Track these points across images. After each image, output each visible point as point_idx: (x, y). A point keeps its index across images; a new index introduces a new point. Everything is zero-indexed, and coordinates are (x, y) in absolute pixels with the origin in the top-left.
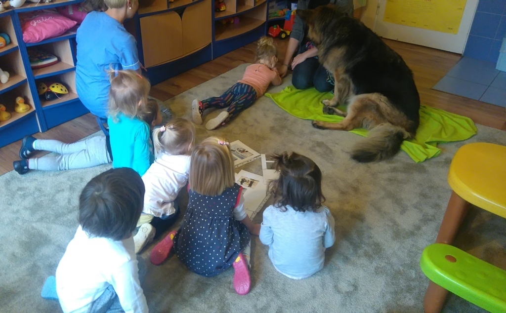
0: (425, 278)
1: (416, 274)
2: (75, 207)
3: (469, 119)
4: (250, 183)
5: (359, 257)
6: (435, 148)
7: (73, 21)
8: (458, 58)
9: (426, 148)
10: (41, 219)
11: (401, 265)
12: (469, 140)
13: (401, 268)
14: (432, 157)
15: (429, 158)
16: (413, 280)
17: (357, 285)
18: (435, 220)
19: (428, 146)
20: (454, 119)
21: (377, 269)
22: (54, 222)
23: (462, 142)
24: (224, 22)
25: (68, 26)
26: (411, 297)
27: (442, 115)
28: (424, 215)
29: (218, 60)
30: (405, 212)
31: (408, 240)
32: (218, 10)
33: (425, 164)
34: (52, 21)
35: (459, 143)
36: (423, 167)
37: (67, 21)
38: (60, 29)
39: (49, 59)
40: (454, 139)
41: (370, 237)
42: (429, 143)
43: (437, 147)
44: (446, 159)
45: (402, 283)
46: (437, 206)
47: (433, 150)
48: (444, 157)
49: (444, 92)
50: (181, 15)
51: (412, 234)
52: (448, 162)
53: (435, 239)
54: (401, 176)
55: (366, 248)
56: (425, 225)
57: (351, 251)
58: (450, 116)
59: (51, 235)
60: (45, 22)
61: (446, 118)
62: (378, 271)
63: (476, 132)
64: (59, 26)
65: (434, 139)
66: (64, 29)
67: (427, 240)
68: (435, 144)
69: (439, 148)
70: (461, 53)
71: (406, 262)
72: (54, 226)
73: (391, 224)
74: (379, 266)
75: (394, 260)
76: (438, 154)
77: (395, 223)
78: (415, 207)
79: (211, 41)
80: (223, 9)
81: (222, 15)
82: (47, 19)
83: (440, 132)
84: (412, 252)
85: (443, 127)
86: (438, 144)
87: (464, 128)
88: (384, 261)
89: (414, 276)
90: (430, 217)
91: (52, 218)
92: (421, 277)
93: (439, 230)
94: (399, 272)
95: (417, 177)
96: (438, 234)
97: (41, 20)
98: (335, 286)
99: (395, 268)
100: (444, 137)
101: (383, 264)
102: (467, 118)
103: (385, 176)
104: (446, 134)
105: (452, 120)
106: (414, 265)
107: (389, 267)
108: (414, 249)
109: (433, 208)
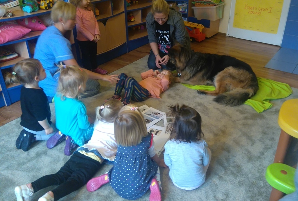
0: (269, 185)
1: (263, 183)
2: (32, 157)
3: (287, 85)
4: (156, 132)
5: (228, 175)
6: (269, 103)
7: (28, 29)
8: (278, 48)
9: (263, 103)
10: (8, 168)
11: (254, 179)
12: (288, 97)
13: (254, 181)
14: (268, 109)
15: (266, 109)
16: (262, 188)
17: (228, 194)
18: (272, 148)
19: (265, 102)
20: (279, 85)
21: (239, 182)
22: (17, 169)
23: (284, 99)
24: (134, 29)
25: (24, 32)
26: (261, 199)
27: (272, 83)
28: (265, 146)
29: (131, 53)
30: (254, 144)
31: (257, 162)
32: (129, 21)
33: (263, 114)
34: (13, 29)
35: (282, 99)
36: (263, 115)
37: (24, 29)
38: (19, 35)
39: (12, 55)
40: (280, 97)
41: (234, 162)
42: (265, 100)
43: (270, 102)
44: (275, 110)
45: (256, 190)
46: (272, 139)
47: (268, 105)
48: (274, 108)
49: (271, 69)
50: (105, 24)
51: (259, 158)
52: (277, 112)
53: (273, 160)
54: (250, 122)
55: (232, 169)
56: (266, 151)
57: (223, 172)
58: (276, 84)
59: (15, 179)
60: (8, 30)
61: (273, 85)
62: (241, 184)
63: (292, 92)
64: (18, 33)
65: (268, 98)
66: (22, 35)
67: (268, 161)
68: (269, 101)
69: (271, 103)
70: (280, 45)
71: (257, 176)
72: (17, 172)
73: (246, 153)
74: (241, 180)
75: (250, 175)
76: (271, 107)
77: (249, 152)
78: (260, 141)
79: (126, 41)
80: (133, 20)
81: (132, 24)
82: (9, 27)
83: (271, 93)
84: (260, 169)
85: (273, 90)
86: (270, 101)
87: (285, 90)
88: (243, 177)
89: (262, 185)
90: (269, 146)
91: (16, 167)
92: (267, 185)
93: (275, 154)
94: (253, 183)
95: (260, 122)
96: (274, 157)
97: (5, 29)
98: (214, 196)
99: (251, 181)
100: (274, 96)
101: (243, 179)
102: (286, 84)
103: (241, 122)
104: (275, 95)
105: (277, 86)
106: (262, 178)
107: (247, 180)
108: (261, 168)
109: (270, 140)
